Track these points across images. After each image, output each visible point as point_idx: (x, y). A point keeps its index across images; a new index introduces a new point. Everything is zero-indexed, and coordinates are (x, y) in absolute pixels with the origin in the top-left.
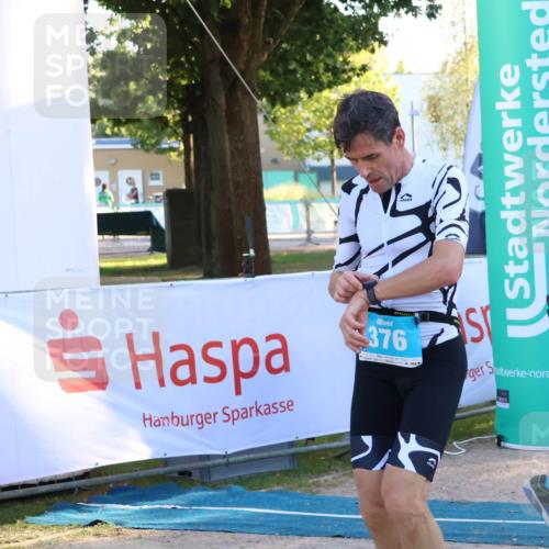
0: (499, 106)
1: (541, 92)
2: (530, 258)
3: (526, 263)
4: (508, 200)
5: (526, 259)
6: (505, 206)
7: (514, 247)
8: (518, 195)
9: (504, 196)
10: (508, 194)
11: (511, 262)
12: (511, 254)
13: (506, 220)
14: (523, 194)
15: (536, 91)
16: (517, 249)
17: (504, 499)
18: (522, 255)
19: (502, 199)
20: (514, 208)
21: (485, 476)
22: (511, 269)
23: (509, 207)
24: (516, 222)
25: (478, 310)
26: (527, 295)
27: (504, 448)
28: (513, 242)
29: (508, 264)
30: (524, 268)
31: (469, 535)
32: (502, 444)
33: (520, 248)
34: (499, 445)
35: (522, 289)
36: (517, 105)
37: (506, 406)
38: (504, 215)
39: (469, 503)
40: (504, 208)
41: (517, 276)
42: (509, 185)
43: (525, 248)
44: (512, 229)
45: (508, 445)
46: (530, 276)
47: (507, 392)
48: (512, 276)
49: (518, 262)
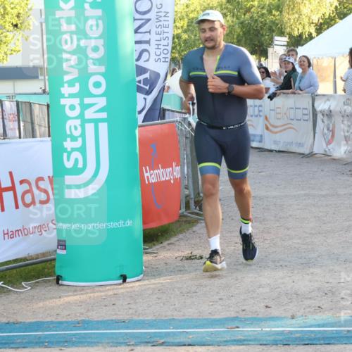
0: (58, 14)
1: (90, 3)
2: (83, 135)
3: (80, 139)
4: (66, 90)
5: (80, 136)
6: (64, 95)
7: (70, 127)
8: (74, 86)
9: (63, 87)
10: (66, 85)
11: (69, 139)
12: (68, 133)
13: (64, 106)
14: (77, 85)
15: (87, 2)
16: (73, 128)
17: (49, 319)
18: (77, 133)
19: (62, 89)
20: (71, 96)
21: (41, 304)
22: (68, 144)
23: (66, 95)
24: (72, 108)
25: (46, 178)
26: (80, 165)
27: (62, 285)
28: (69, 123)
29: (66, 141)
30: (78, 144)
31: (13, 343)
32: (60, 282)
33: (76, 128)
34: (58, 283)
35: (76, 160)
36: (72, 13)
37: (64, 252)
38: (63, 101)
39: (21, 322)
40: (63, 96)
41: (73, 150)
42: (66, 78)
43: (79, 128)
44: (69, 113)
45: (65, 283)
46: (83, 150)
47: (65, 241)
48: (69, 150)
49: (74, 139)
